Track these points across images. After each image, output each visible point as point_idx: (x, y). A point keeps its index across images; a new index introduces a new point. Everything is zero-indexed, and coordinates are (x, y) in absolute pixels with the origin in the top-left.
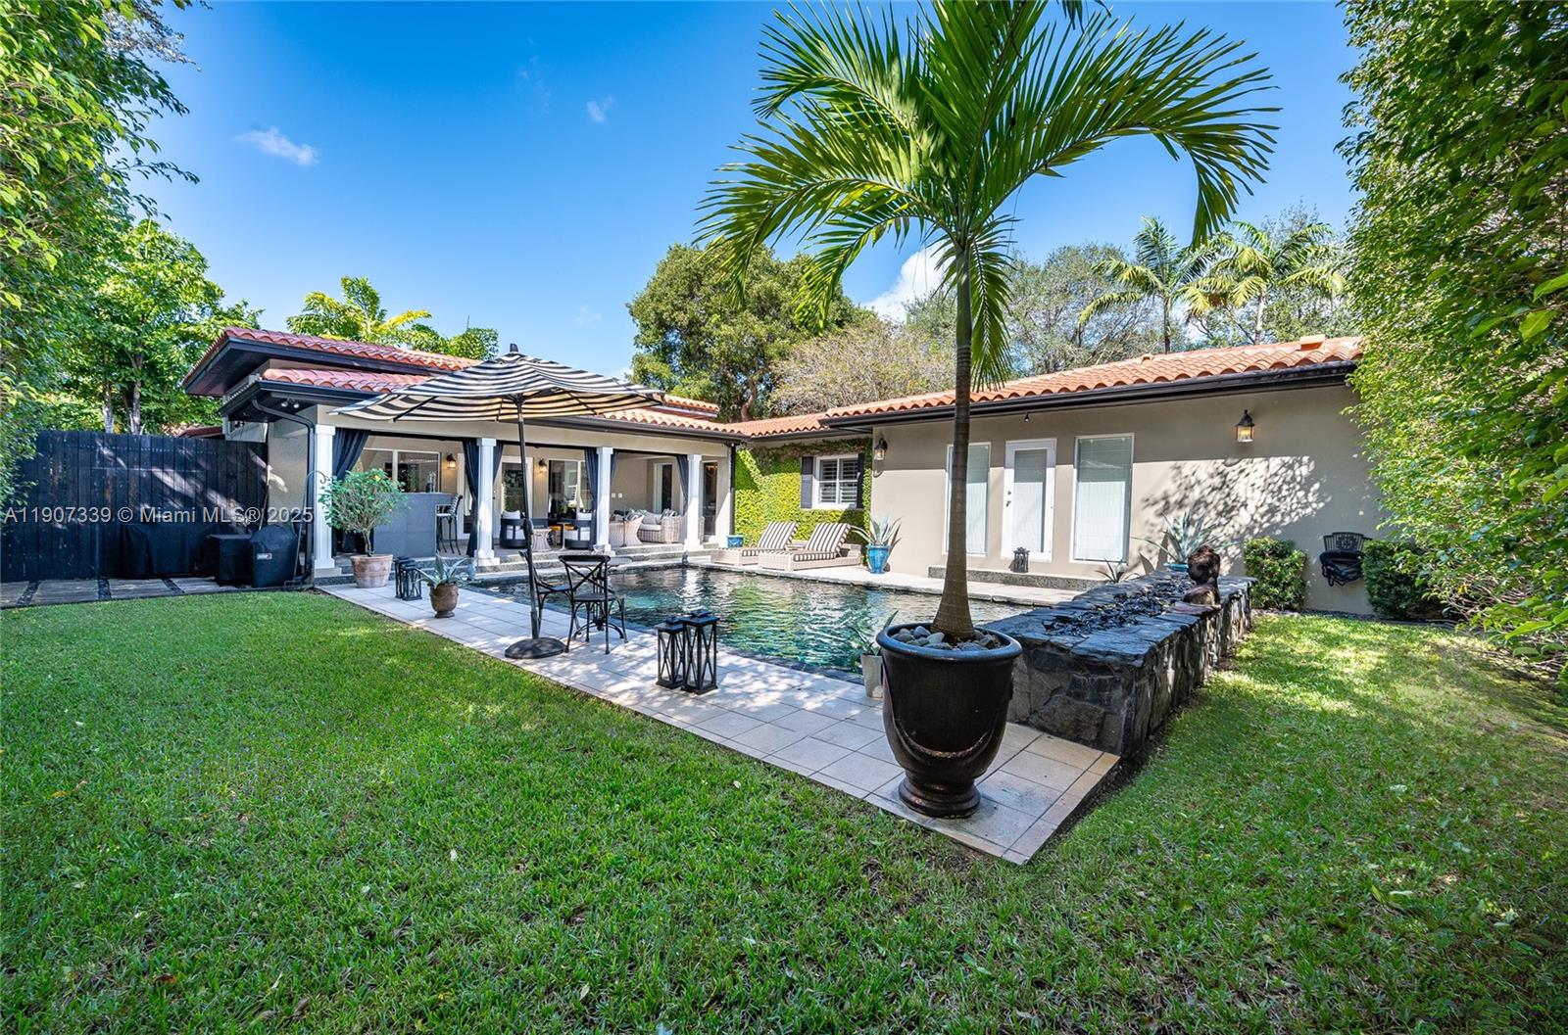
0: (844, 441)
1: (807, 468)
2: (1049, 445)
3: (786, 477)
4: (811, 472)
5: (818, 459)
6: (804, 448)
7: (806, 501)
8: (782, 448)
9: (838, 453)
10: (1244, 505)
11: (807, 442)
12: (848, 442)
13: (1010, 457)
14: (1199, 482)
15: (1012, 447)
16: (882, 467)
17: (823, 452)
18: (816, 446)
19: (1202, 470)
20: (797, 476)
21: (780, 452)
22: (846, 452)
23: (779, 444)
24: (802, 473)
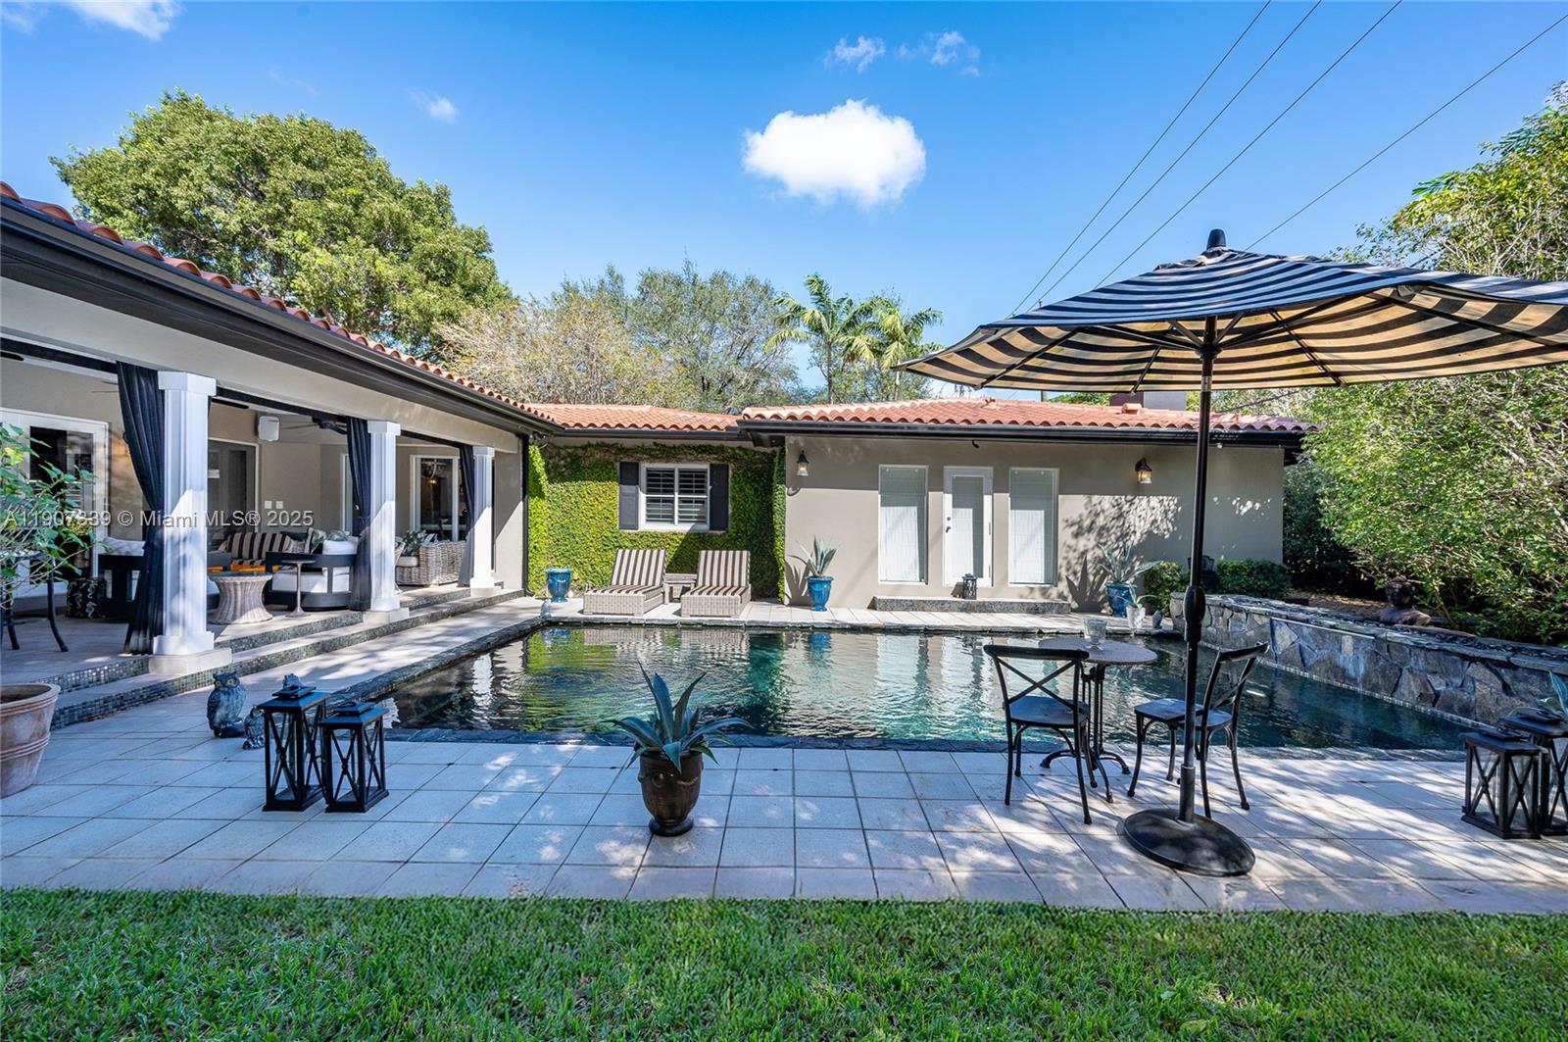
0: (688, 447)
1: (628, 475)
2: (985, 473)
3: (594, 487)
4: (636, 482)
5: (644, 466)
6: (622, 450)
7: (629, 520)
8: (584, 448)
9: (679, 461)
10: (1134, 532)
11: (627, 443)
12: (694, 448)
13: (948, 483)
14: (1103, 511)
15: (952, 472)
16: (799, 483)
17: (654, 458)
18: (644, 450)
19: (1107, 502)
20: (615, 486)
21: (580, 452)
22: (690, 461)
23: (584, 441)
24: (622, 482)
